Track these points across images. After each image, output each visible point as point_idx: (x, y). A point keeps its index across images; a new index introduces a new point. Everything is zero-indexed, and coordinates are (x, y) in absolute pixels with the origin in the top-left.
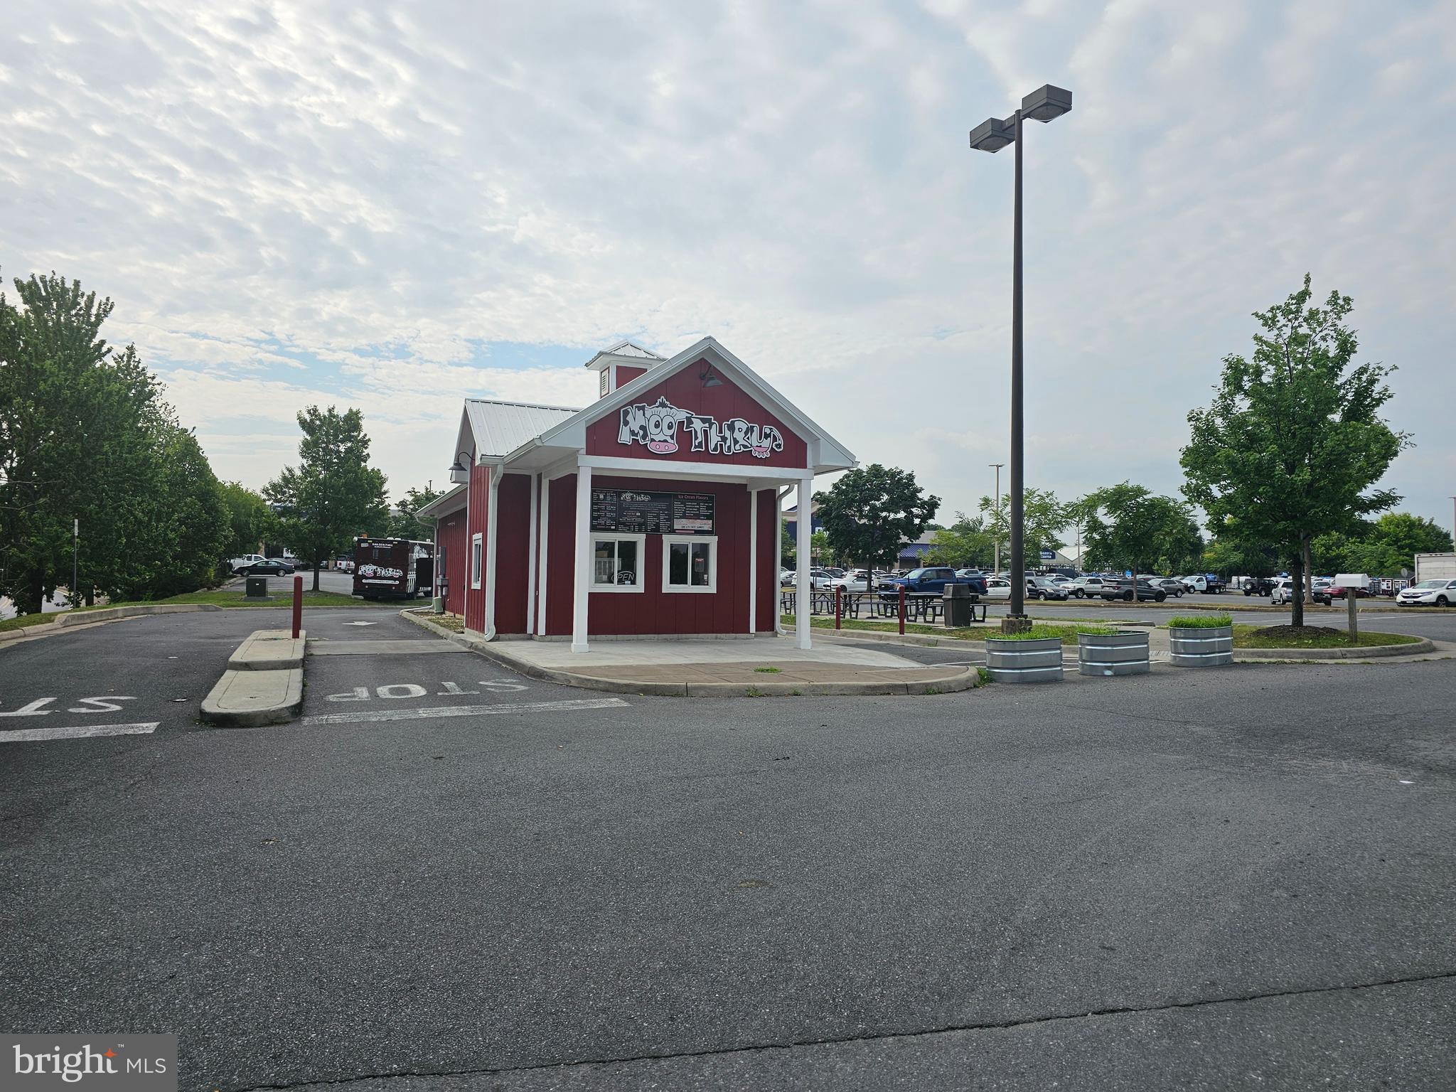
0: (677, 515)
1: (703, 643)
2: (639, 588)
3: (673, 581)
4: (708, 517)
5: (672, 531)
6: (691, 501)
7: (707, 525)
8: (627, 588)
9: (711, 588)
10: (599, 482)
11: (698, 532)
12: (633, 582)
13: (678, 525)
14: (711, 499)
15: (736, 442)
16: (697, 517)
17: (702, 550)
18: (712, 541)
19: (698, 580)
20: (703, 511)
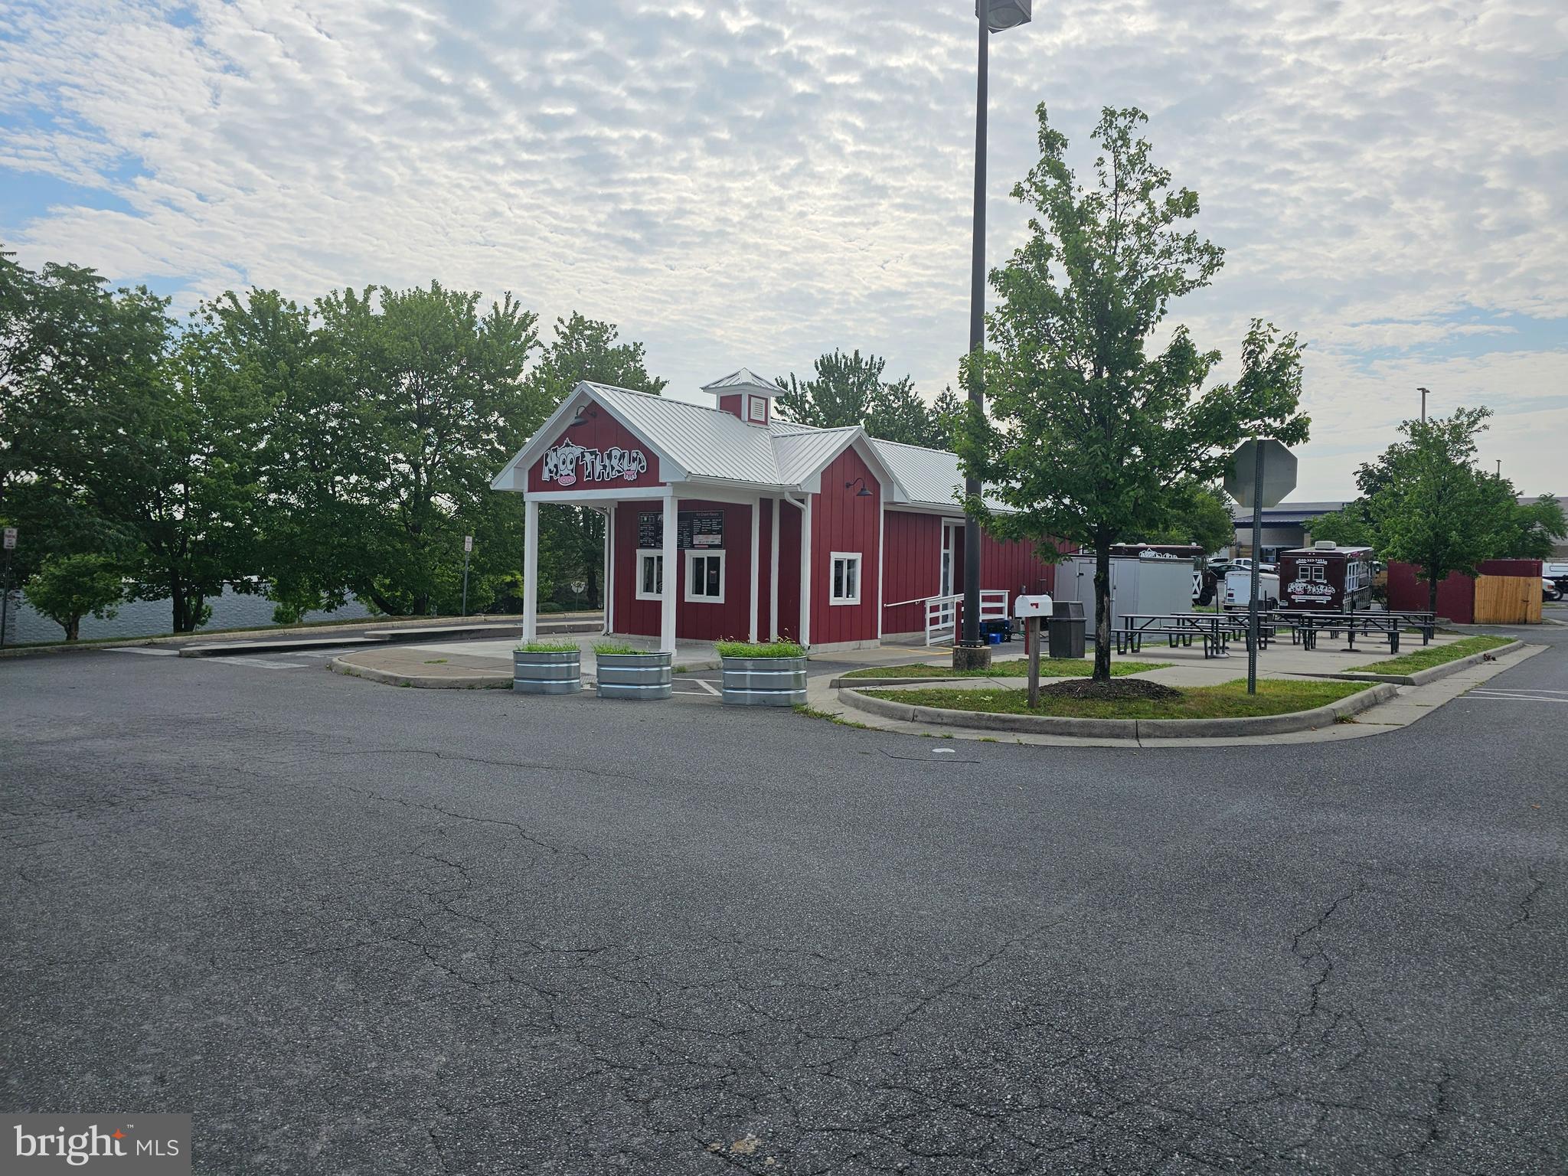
0: (696, 530)
3: (698, 590)
4: (719, 532)
5: (693, 547)
6: (706, 517)
7: (717, 539)
9: (720, 599)
11: (711, 547)
13: (698, 539)
14: (720, 515)
16: (710, 532)
17: (714, 562)
18: (721, 554)
19: (713, 590)
20: (716, 527)
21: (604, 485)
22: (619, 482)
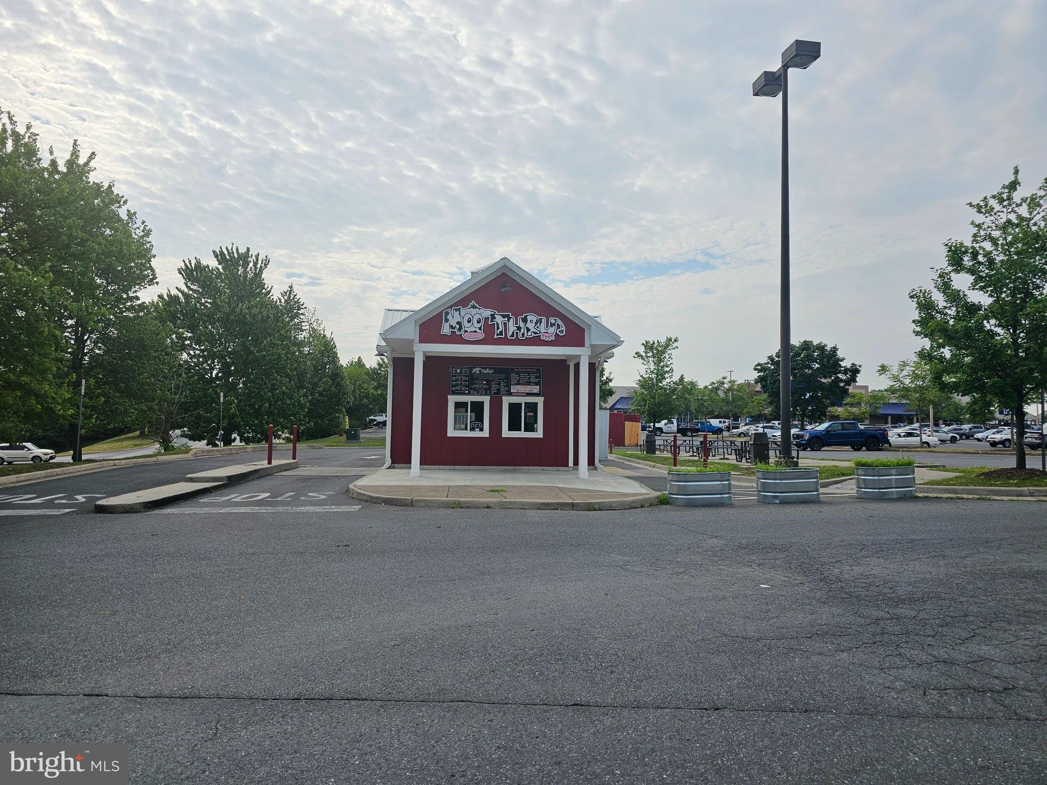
0: (513, 382)
1: (531, 473)
2: (486, 433)
3: (511, 428)
4: (537, 384)
5: (510, 394)
6: (524, 372)
7: (536, 389)
8: (477, 434)
9: (539, 434)
10: (430, 361)
11: (528, 394)
12: (482, 430)
13: (514, 389)
14: (538, 371)
15: (528, 330)
16: (528, 383)
17: (532, 407)
18: (540, 401)
19: (530, 427)
20: (533, 379)
21: (517, 342)
22: (537, 341)
